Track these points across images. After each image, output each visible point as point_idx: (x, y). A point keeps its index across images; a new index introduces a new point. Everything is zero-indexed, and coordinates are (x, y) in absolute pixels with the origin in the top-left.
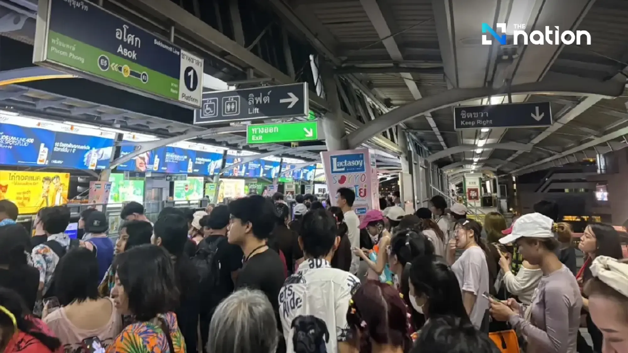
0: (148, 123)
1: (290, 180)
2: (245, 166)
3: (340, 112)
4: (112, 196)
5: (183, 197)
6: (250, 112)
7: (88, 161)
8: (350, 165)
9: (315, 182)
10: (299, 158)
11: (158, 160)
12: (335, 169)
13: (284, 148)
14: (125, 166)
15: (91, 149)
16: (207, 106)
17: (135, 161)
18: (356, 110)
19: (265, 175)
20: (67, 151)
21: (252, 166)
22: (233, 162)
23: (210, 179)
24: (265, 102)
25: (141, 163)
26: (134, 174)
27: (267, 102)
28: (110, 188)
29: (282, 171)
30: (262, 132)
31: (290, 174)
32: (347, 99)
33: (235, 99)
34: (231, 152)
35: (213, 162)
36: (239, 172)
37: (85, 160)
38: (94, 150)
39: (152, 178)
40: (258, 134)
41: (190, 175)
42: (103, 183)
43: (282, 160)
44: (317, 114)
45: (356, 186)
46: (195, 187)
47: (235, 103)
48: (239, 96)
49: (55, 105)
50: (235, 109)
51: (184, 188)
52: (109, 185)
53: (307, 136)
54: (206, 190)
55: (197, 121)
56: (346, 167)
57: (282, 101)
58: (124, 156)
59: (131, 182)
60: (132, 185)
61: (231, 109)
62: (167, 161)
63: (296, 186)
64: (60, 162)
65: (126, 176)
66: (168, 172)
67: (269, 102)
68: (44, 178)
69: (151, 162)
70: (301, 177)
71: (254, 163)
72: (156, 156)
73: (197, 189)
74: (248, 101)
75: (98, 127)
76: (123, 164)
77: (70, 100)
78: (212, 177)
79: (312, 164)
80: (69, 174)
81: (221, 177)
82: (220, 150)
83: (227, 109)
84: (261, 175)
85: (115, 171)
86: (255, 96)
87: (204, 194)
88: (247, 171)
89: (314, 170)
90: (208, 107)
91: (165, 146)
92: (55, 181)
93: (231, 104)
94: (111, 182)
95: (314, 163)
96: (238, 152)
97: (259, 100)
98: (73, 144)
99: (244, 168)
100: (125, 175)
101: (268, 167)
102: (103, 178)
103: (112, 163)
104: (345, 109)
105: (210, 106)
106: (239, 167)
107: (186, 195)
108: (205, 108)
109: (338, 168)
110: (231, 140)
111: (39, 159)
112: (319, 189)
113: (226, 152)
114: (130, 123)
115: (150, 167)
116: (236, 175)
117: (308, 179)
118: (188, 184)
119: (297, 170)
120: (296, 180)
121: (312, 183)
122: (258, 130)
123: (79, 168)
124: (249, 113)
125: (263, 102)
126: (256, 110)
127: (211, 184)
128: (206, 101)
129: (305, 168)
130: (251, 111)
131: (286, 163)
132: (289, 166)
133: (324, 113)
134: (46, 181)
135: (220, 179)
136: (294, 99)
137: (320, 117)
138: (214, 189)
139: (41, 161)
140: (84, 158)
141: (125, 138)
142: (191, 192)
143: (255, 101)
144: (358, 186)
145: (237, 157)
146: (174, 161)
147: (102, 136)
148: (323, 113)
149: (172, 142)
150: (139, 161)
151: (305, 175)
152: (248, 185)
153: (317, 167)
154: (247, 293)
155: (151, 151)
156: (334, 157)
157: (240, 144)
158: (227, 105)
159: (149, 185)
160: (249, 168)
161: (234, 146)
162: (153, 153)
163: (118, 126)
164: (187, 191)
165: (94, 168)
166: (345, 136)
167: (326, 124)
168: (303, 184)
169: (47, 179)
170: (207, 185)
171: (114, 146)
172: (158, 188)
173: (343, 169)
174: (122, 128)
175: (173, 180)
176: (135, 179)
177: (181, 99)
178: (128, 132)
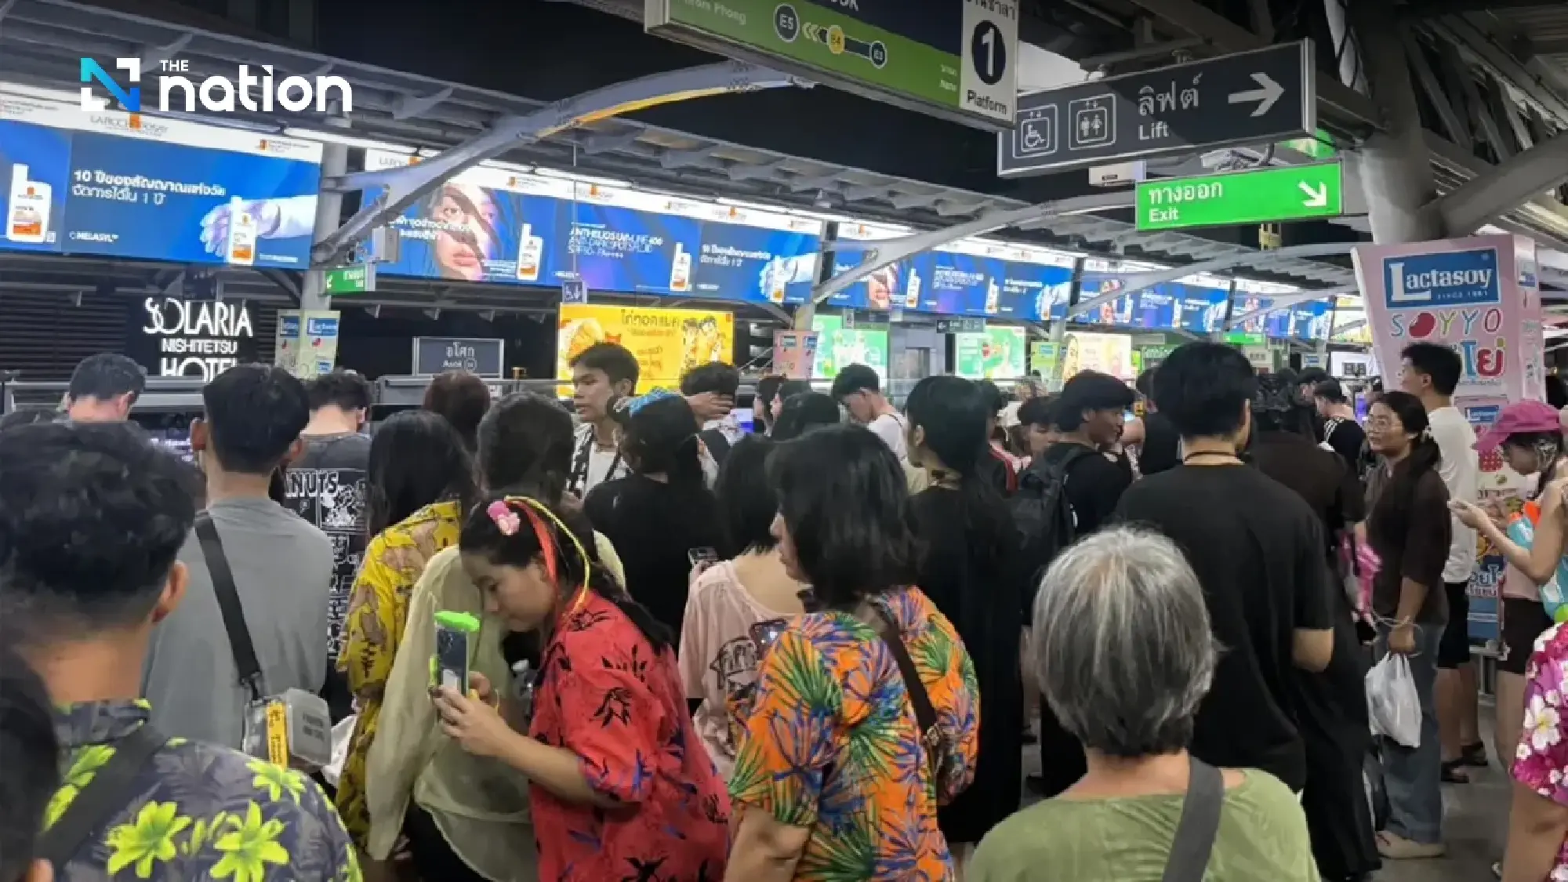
0: (892, 194)
1: (1258, 339)
2: (1132, 298)
3: (1416, 131)
4: (819, 364)
5: (977, 372)
6: (1144, 135)
7: (767, 286)
8: (1449, 283)
9: (1332, 348)
10: (1284, 278)
11: (918, 281)
12: (1398, 295)
13: (1241, 252)
14: (844, 297)
15: (772, 258)
16: (1030, 127)
17: (866, 284)
18: (1472, 128)
19: (1185, 324)
20: (725, 262)
21: (1151, 299)
22: (1098, 289)
23: (1042, 332)
24: (1185, 106)
25: (879, 291)
26: (866, 315)
27: (1192, 103)
28: (814, 346)
29: (1235, 313)
30: (1178, 199)
31: (1257, 322)
32: (1442, 95)
33: (1101, 102)
34: (1094, 265)
35: (1047, 288)
36: (1116, 315)
37: (762, 283)
38: (778, 261)
39: (905, 325)
40: (1165, 205)
41: (992, 320)
42: (800, 337)
43: (1233, 284)
44: (1339, 141)
45: (1466, 344)
46: (1007, 350)
47: (1101, 114)
48: (1113, 95)
49: (695, 160)
50: (1102, 128)
51: (981, 353)
52: (813, 339)
53: (1308, 203)
54: (1033, 358)
55: (1005, 167)
56: (1435, 291)
57: (1234, 98)
58: (842, 273)
59: (859, 333)
60: (862, 340)
61: (1091, 130)
62: (937, 285)
63: (1276, 354)
64: (715, 287)
65: (848, 319)
66: (939, 310)
67: (1196, 104)
68: (686, 321)
69: (901, 288)
70: (1291, 331)
71: (1155, 292)
72: (913, 271)
73: (1011, 354)
74: (1138, 104)
75: (782, 210)
76: (842, 292)
77: (725, 148)
78: (1047, 325)
79: (1322, 296)
80: (731, 313)
81: (1068, 329)
82: (1066, 259)
83: (1081, 132)
84: (1176, 325)
85: (824, 308)
86: (1158, 91)
87: (1028, 367)
88: (1137, 311)
89: (1329, 313)
90: (1033, 129)
91: (929, 248)
92: (706, 327)
93: (1091, 118)
94: (817, 333)
95: (1330, 292)
96: (1114, 264)
97: (1168, 100)
98: (737, 249)
99: (1129, 303)
100: (845, 317)
101: (1193, 303)
102: (799, 323)
103: (818, 289)
104: (1432, 122)
105: (1036, 126)
106: (1115, 303)
107: (984, 369)
108: (1026, 132)
109: (1407, 291)
110: (1092, 233)
111: (673, 279)
112: (1346, 365)
113: (1080, 262)
114: (851, 196)
115: (899, 298)
116: (1109, 321)
117: (1313, 335)
118: (989, 342)
119: (1277, 311)
120: (1274, 340)
121: (1324, 347)
122: (1165, 195)
123: (752, 302)
124: (1142, 137)
125: (1179, 103)
126: (1160, 128)
127: (1043, 343)
128: (1026, 116)
129: (1302, 306)
130: (1147, 132)
131: (1246, 293)
132: (1256, 301)
133: (1366, 137)
134: (690, 329)
135: (1066, 333)
136: (1269, 92)
137: (1352, 149)
138: (1053, 356)
139: (676, 284)
140: (759, 278)
141: (842, 232)
142: (996, 361)
143: (1157, 105)
144: (1474, 343)
145: (1110, 277)
146: (954, 285)
147: (794, 230)
148: (1361, 137)
149: (946, 241)
150: (875, 285)
151: (1302, 325)
152: (1139, 350)
153: (1339, 304)
154: (1125, 539)
155: (899, 261)
156: (1397, 260)
157: (1116, 242)
158: (1082, 119)
159: (899, 342)
160: (1143, 305)
161: (1102, 249)
162: (904, 265)
163: (827, 205)
164: (987, 358)
165: (780, 301)
166: (1434, 202)
167: (1369, 170)
168: (1296, 351)
169: (692, 323)
170: (1035, 345)
171: (817, 251)
172: (920, 349)
173: (1427, 296)
174: (837, 209)
175: (951, 331)
176: (869, 328)
177: (965, 104)
178: (848, 219)
